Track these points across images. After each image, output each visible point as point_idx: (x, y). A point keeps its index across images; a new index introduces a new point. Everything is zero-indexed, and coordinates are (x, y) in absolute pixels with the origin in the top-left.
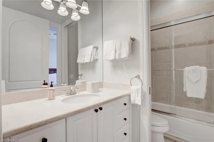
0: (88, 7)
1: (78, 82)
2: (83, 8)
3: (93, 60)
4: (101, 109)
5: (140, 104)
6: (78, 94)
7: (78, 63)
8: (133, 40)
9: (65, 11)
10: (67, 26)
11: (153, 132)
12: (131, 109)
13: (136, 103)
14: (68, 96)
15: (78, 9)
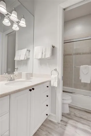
0: (26, 22)
1: (16, 73)
2: (21, 22)
3: (27, 59)
4: (33, 89)
5: (56, 86)
6: (16, 80)
7: (15, 60)
8: (53, 47)
9: (9, 22)
10: (7, 35)
11: (63, 104)
12: (51, 90)
13: (54, 86)
14: (9, 82)
15: (18, 22)
